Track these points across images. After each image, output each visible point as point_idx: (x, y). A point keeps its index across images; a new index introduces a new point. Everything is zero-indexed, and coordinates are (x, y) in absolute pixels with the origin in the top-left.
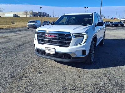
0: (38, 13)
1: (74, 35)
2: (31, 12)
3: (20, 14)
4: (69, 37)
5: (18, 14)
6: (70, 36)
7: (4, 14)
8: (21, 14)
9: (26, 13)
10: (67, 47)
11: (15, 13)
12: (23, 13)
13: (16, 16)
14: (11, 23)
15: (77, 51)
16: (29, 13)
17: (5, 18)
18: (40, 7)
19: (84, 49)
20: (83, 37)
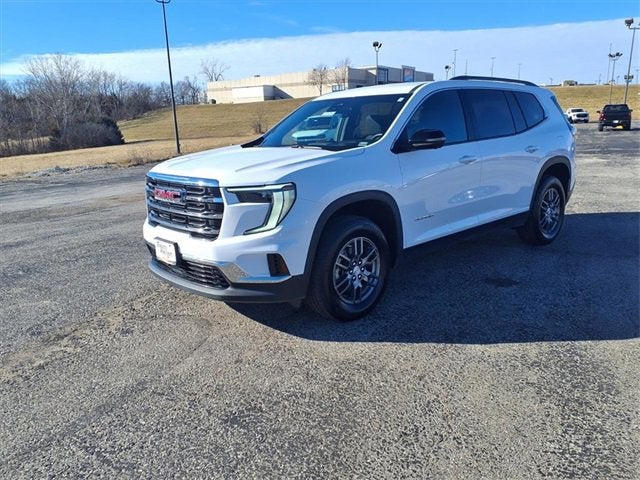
0: (374, 72)
1: (236, 193)
2: (343, 72)
3: (292, 85)
4: (215, 200)
5: (286, 85)
6: (219, 196)
7: (226, 89)
8: (297, 84)
9: (319, 77)
10: (213, 237)
11: (272, 81)
12: (303, 76)
13: (275, 94)
14: (253, 131)
15: (243, 258)
16: (331, 77)
17: (231, 107)
18: (375, 45)
19: (272, 249)
20: (269, 199)
